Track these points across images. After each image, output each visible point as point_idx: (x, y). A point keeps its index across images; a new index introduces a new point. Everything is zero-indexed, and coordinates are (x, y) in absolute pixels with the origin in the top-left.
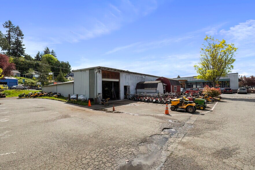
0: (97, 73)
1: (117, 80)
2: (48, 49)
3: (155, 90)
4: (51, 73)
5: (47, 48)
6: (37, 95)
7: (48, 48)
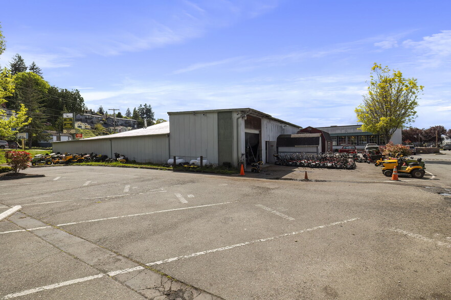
0: (238, 119)
1: (257, 132)
2: (22, 61)
3: (316, 148)
4: (68, 114)
5: (20, 58)
6: (71, 159)
7: (22, 58)
